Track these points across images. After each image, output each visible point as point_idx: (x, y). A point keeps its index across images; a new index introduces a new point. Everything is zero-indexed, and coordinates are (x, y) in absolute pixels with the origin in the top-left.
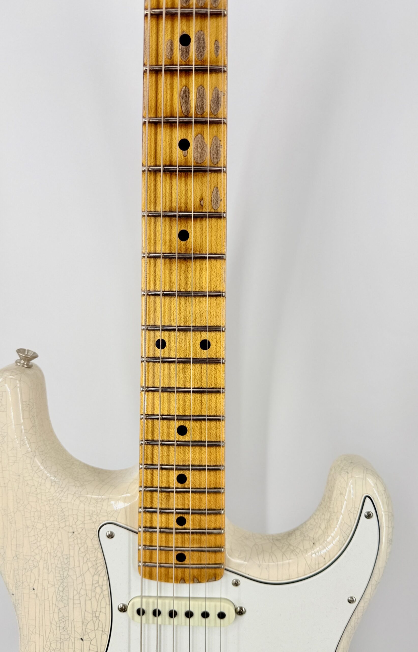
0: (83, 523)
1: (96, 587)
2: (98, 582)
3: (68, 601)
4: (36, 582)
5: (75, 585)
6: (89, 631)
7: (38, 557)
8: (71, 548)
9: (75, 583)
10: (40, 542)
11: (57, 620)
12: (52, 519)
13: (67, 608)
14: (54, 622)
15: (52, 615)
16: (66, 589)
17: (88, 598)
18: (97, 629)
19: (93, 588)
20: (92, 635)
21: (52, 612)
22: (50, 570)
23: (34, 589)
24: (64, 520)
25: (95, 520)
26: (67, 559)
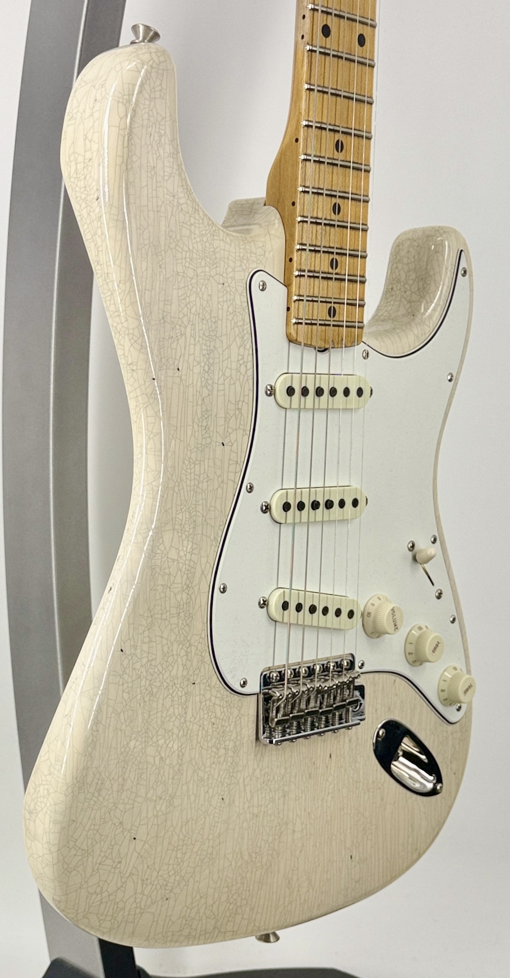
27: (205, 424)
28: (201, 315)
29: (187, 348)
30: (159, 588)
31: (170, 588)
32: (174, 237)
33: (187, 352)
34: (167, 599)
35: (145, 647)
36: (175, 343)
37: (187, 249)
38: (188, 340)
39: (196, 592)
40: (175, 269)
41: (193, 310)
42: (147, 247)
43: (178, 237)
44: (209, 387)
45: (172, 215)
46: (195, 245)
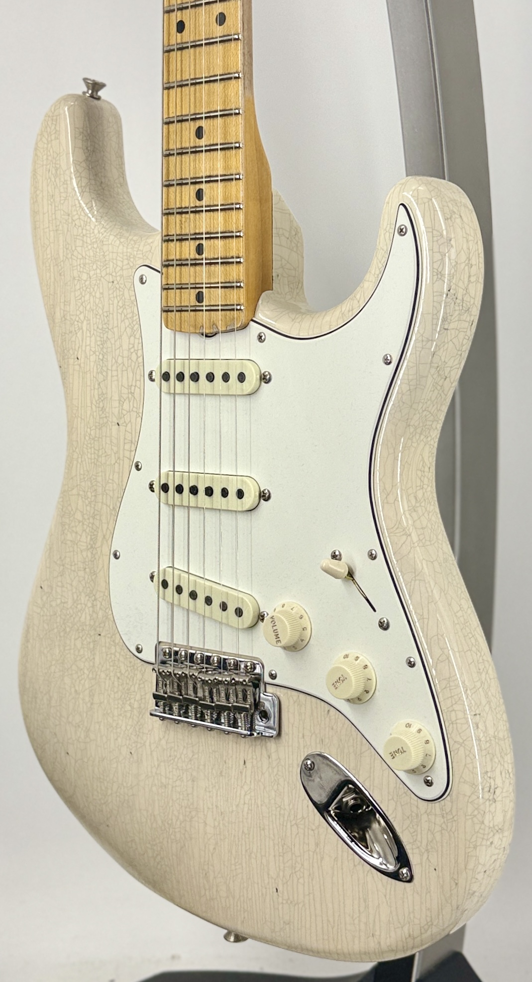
0: (122, 269)
1: (132, 353)
2: (134, 347)
3: (107, 373)
4: (80, 350)
5: (114, 351)
6: (124, 412)
7: (82, 317)
8: (111, 302)
9: (114, 348)
10: (84, 297)
11: (97, 398)
12: (95, 267)
13: (106, 381)
14: (94, 402)
15: (92, 391)
16: (105, 357)
17: (124, 368)
18: (132, 410)
19: (130, 354)
20: (127, 418)
21: (92, 388)
22: (92, 333)
23: (78, 359)
24: (105, 267)
25: (132, 265)
26: (106, 317)
27: (101, 405)
28: (95, 311)
29: (84, 341)
30: (69, 542)
31: (77, 544)
32: (70, 248)
33: (84, 344)
34: (75, 553)
35: (59, 590)
36: (74, 337)
37: (81, 257)
38: (85, 334)
39: (99, 553)
40: (72, 275)
41: (88, 307)
42: (49, 260)
43: (73, 248)
44: (104, 374)
45: (68, 231)
46: (87, 253)
